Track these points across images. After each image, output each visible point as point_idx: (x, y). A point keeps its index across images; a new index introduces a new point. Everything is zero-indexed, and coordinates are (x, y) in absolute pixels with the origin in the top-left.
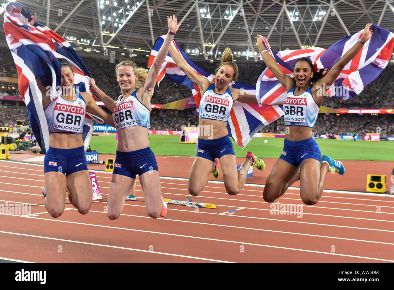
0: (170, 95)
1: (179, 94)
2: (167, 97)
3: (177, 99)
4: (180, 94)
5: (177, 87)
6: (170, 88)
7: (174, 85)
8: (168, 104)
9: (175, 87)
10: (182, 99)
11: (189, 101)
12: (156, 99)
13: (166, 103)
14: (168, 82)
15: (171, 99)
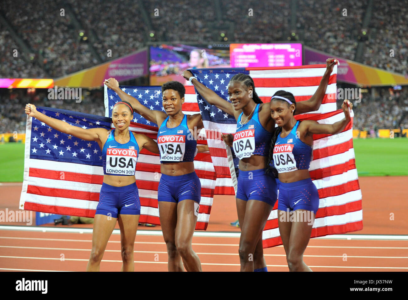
0: (71, 59)
1: (88, 55)
2: (64, 63)
3: (84, 67)
4: (92, 56)
5: (87, 42)
6: (70, 45)
7: (79, 38)
8: (66, 77)
9: (82, 41)
10: (95, 65)
11: (112, 69)
12: (40, 67)
13: (62, 76)
14: (67, 31)
15: (72, 67)
